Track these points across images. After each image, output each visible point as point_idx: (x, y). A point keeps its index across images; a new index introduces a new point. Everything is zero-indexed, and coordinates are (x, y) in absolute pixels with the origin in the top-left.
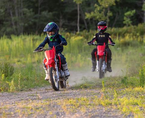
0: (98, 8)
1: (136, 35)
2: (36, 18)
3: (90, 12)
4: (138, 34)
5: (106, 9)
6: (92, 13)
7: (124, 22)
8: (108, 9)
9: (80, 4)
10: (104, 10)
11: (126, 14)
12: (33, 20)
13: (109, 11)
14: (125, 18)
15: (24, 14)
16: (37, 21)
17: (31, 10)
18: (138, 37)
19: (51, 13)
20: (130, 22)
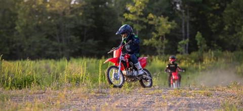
0: (156, 36)
1: (191, 62)
2: (81, 46)
3: (148, 38)
4: (193, 61)
5: (163, 36)
6: (150, 40)
7: (178, 50)
8: (164, 37)
9: (139, 31)
10: (161, 37)
11: (180, 43)
12: (79, 47)
13: (165, 39)
14: (179, 47)
15: (70, 41)
16: (83, 48)
17: (78, 37)
18: (193, 64)
19: (96, 42)
20: (184, 50)
